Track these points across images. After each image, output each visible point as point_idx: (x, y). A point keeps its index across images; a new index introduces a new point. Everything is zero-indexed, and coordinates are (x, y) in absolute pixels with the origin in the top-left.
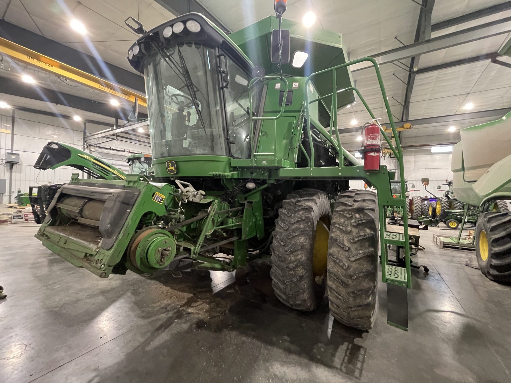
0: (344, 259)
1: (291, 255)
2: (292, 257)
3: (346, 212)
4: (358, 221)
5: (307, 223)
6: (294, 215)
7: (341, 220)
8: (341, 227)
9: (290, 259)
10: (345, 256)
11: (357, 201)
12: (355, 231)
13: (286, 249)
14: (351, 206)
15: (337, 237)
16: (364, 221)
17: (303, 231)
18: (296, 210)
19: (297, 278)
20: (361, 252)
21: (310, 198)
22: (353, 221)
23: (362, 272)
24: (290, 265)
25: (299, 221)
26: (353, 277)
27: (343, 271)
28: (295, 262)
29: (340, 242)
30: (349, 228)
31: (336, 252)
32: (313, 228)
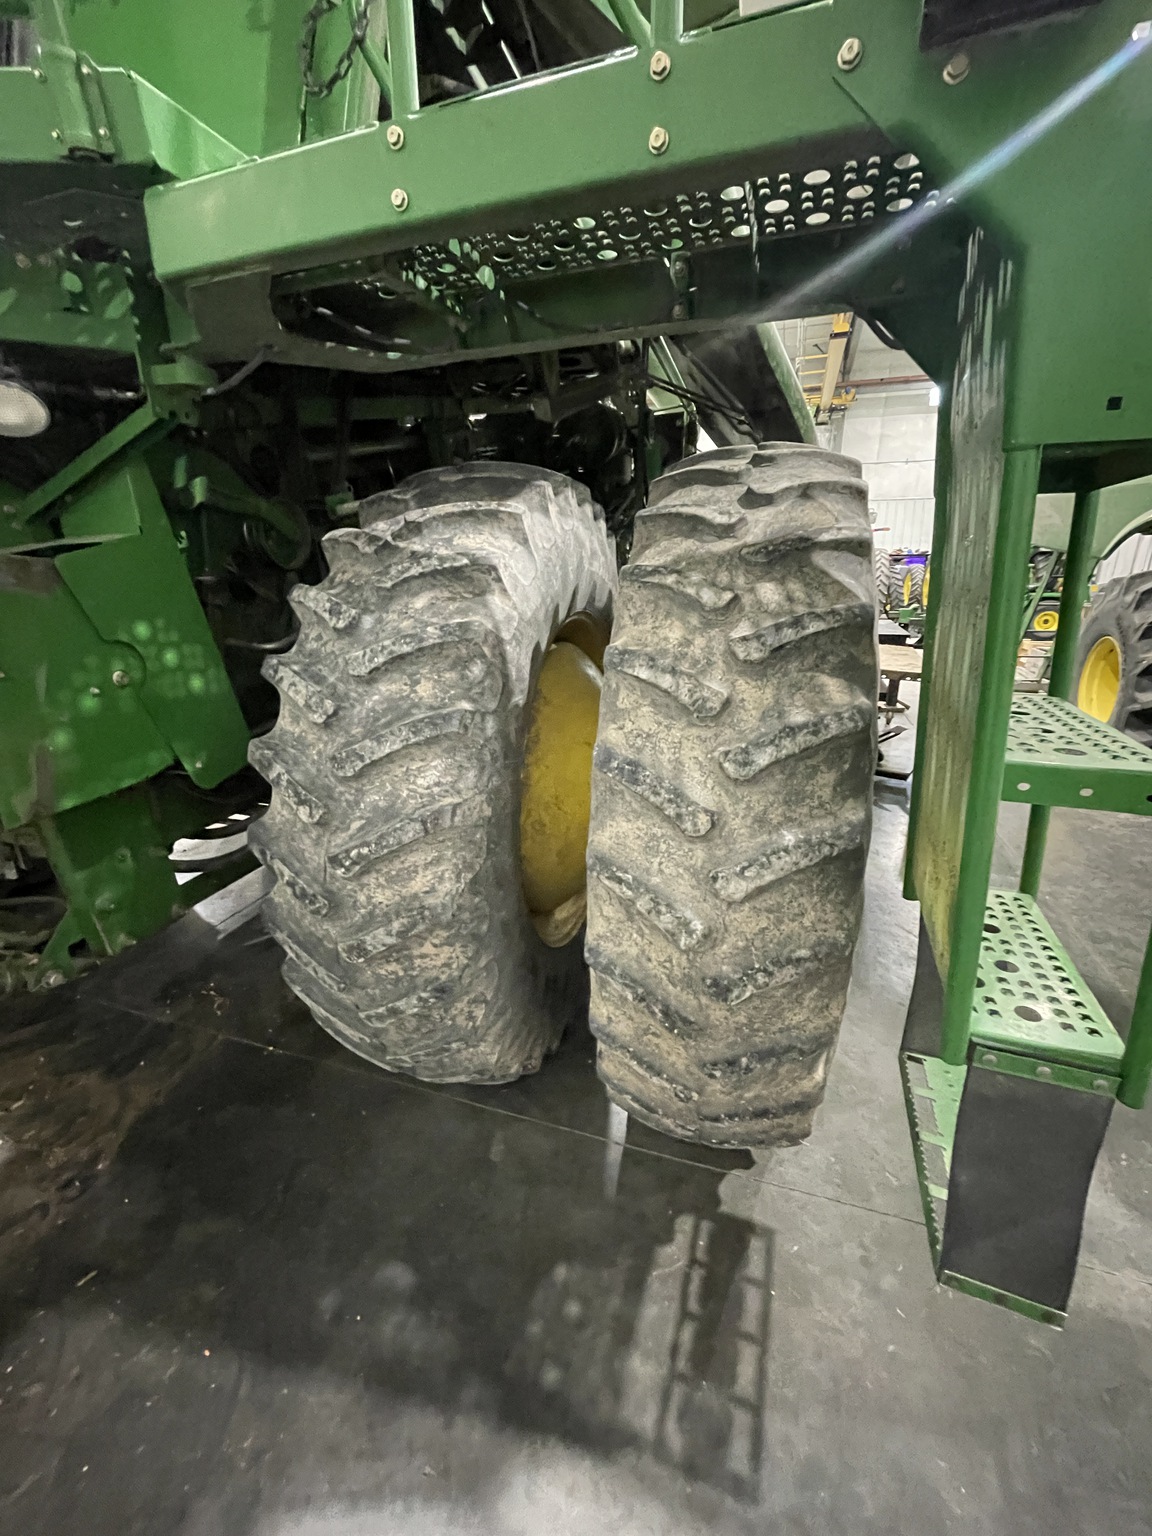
0: (682, 889)
1: (371, 879)
2: (379, 885)
3: (695, 577)
4: (778, 627)
5: (461, 664)
6: (379, 621)
7: (662, 633)
8: (666, 682)
9: (369, 898)
10: (686, 869)
11: (768, 500)
12: (753, 695)
13: (338, 841)
14: (727, 531)
15: (639, 750)
16: (813, 627)
17: (432, 722)
18: (389, 584)
19: (420, 999)
20: (789, 838)
21: (484, 505)
22: (743, 629)
23: (789, 961)
24: (368, 939)
25: (402, 657)
26: (736, 993)
27: (676, 956)
28: (398, 915)
29: (660, 779)
30: (716, 685)
31: (634, 845)
32: (506, 692)
